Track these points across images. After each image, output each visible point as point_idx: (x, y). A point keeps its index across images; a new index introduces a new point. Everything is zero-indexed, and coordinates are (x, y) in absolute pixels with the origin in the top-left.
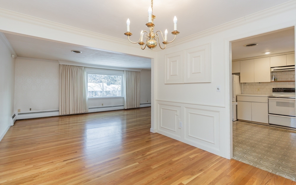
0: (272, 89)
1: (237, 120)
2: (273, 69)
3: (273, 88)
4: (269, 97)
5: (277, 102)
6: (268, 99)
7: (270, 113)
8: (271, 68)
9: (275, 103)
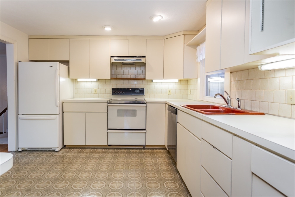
0: (111, 90)
1: (64, 147)
2: (113, 59)
3: (113, 89)
4: (109, 103)
5: (118, 110)
6: (108, 106)
7: (109, 128)
8: (112, 57)
9: (116, 113)
